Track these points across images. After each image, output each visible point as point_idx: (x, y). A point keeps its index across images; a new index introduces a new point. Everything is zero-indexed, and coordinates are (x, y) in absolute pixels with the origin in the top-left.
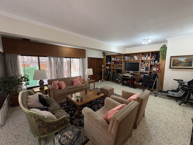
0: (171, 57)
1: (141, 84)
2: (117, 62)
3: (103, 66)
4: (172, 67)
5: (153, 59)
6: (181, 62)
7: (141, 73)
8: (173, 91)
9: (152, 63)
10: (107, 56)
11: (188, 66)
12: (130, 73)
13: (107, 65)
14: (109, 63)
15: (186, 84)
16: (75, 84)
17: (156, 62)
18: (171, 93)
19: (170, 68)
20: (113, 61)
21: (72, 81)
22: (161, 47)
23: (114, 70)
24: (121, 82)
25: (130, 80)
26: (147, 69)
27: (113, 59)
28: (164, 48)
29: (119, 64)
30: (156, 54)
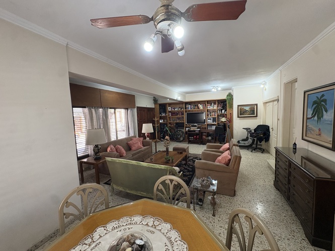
0: (238, 106)
1: (210, 138)
2: (174, 113)
3: (156, 119)
5: (220, 108)
6: (246, 111)
7: (208, 125)
8: (243, 140)
9: (219, 113)
10: (160, 105)
11: (252, 114)
12: (196, 126)
13: (161, 118)
14: (163, 115)
15: (253, 131)
17: (223, 111)
18: (242, 143)
19: (238, 117)
20: (169, 112)
22: (228, 96)
23: (170, 123)
24: (184, 139)
25: (197, 134)
26: (214, 120)
27: (169, 109)
28: (230, 96)
29: (178, 116)
30: (222, 102)
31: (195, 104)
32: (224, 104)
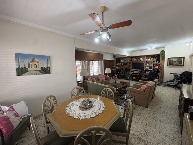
0: (168, 58)
1: (146, 78)
2: (125, 63)
3: (114, 66)
4: (169, 65)
5: (155, 60)
6: (175, 62)
7: (146, 70)
8: (170, 81)
9: (155, 63)
10: (117, 58)
11: (179, 64)
12: (137, 71)
13: (117, 66)
14: (118, 64)
15: (179, 76)
16: (100, 80)
17: (157, 62)
18: (169, 83)
19: (168, 66)
20: (122, 62)
21: (97, 77)
22: (161, 52)
23: (122, 69)
24: (130, 78)
25: (138, 76)
26: (150, 67)
27: (122, 61)
28: (163, 52)
29: (127, 65)
30: (157, 56)
31: (138, 57)
32: (158, 57)
